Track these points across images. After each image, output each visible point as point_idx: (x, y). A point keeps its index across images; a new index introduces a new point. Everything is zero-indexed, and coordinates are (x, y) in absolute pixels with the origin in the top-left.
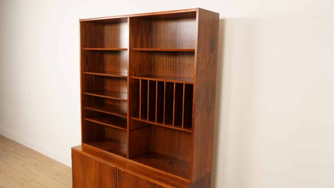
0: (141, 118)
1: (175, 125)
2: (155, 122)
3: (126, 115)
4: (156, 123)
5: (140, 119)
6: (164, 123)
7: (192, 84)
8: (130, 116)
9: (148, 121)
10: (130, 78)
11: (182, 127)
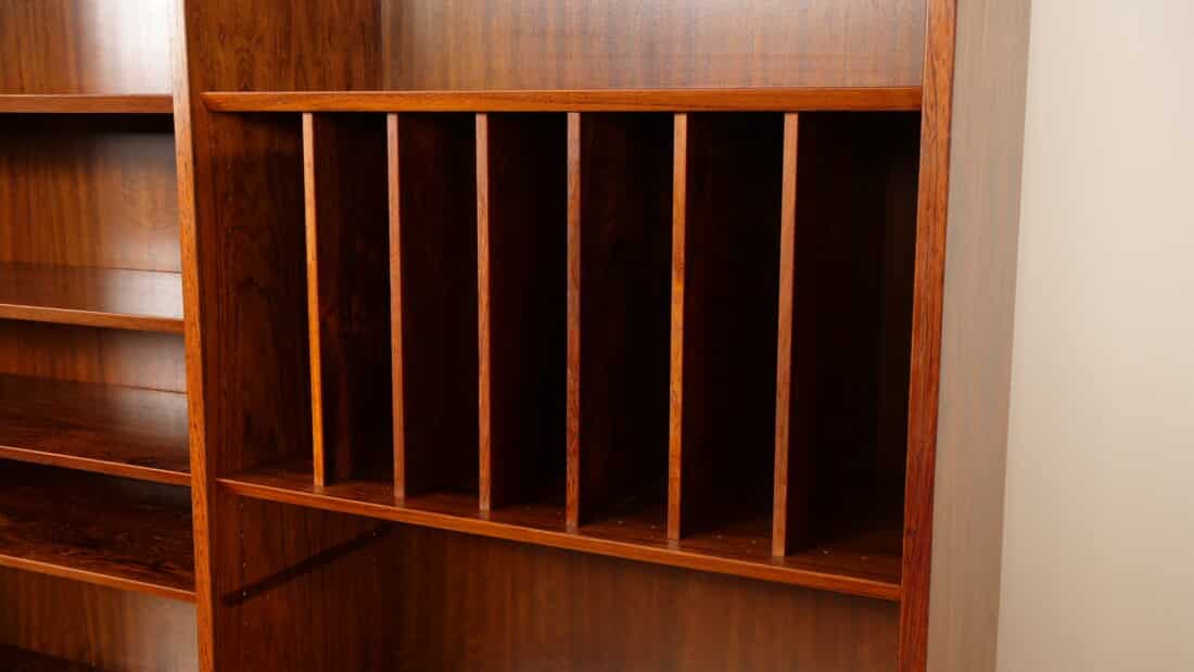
0: (329, 480)
1: (691, 530)
2: (473, 511)
3: (181, 460)
4: (482, 522)
5: (317, 492)
6: (572, 521)
7: (904, 105)
8: (218, 464)
9: (397, 507)
10: (201, 110)
11: (778, 550)
